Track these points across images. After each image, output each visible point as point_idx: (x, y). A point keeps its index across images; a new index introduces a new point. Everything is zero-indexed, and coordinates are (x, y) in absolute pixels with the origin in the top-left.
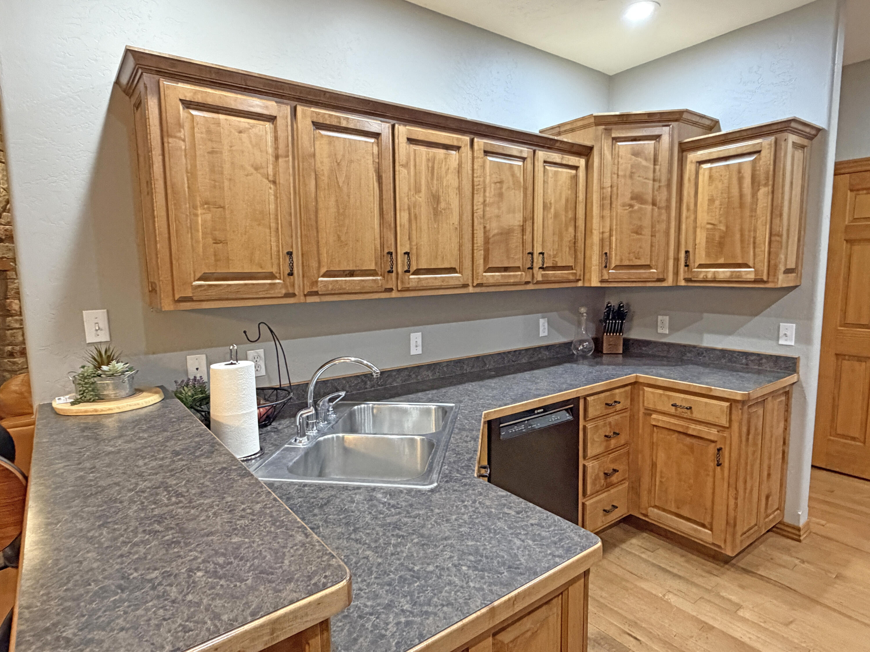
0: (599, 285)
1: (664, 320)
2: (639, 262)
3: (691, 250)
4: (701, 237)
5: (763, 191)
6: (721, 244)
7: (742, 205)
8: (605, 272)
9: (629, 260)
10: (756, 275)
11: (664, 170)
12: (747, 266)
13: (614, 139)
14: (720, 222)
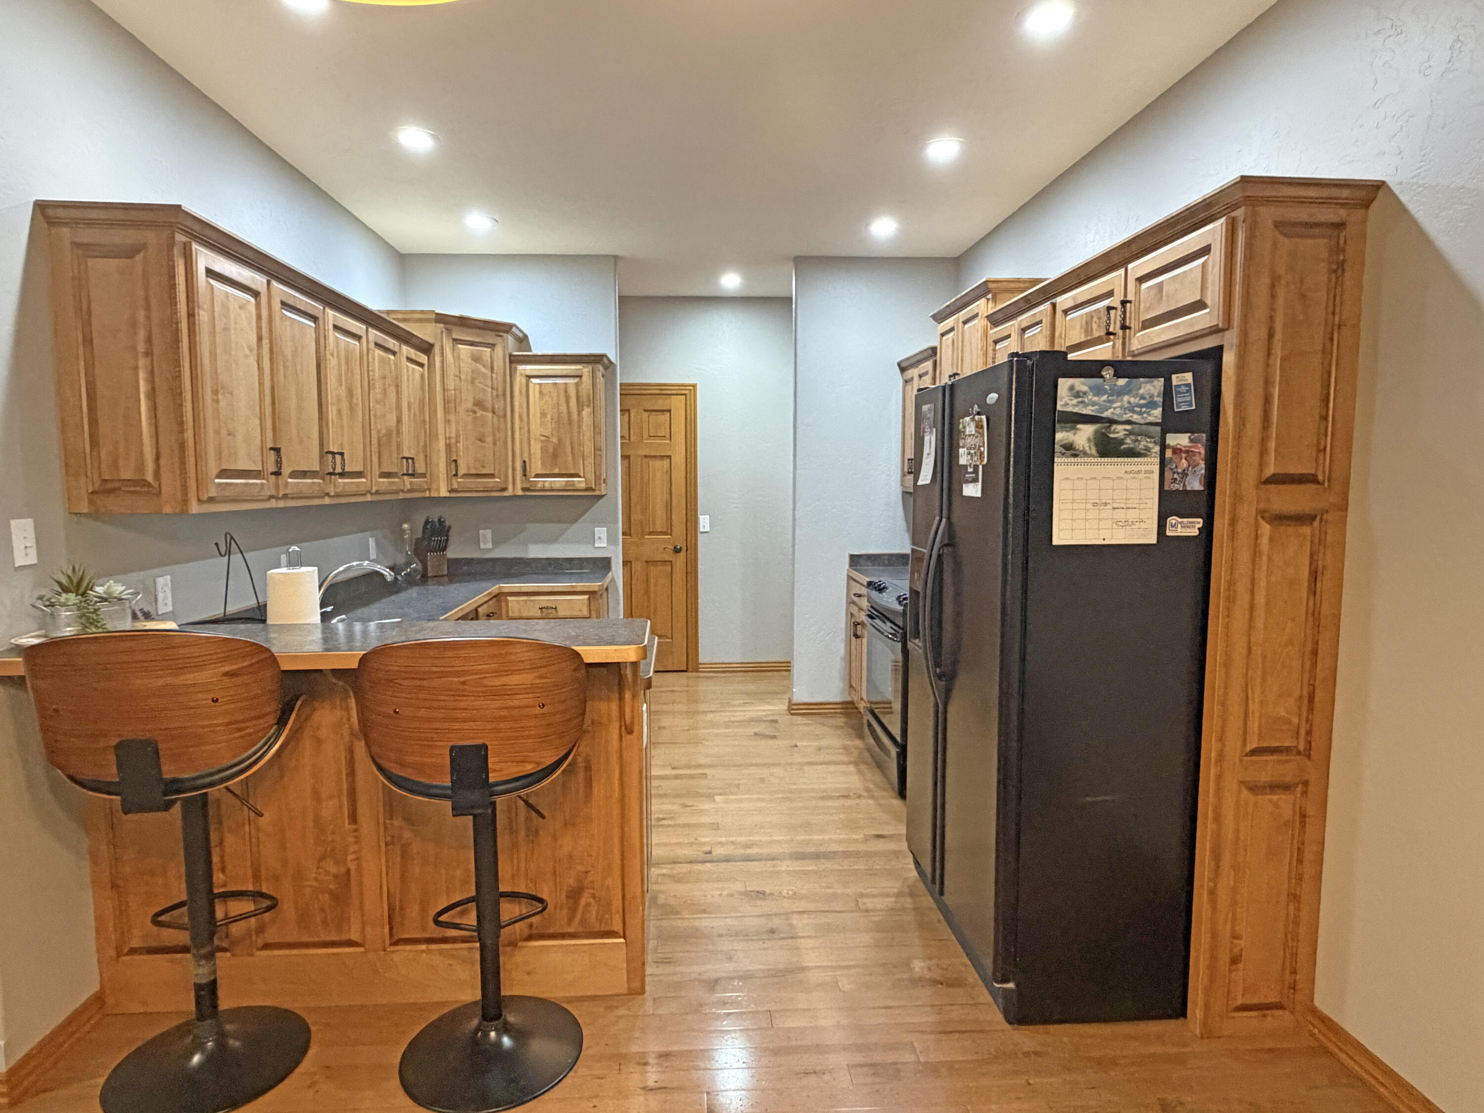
0: (448, 495)
1: (486, 534)
2: (484, 472)
3: (527, 460)
4: (536, 449)
5: (586, 412)
6: (555, 456)
7: (570, 422)
8: (454, 481)
9: (475, 469)
10: (587, 484)
11: (500, 379)
12: (578, 476)
13: (455, 340)
14: (552, 434)
